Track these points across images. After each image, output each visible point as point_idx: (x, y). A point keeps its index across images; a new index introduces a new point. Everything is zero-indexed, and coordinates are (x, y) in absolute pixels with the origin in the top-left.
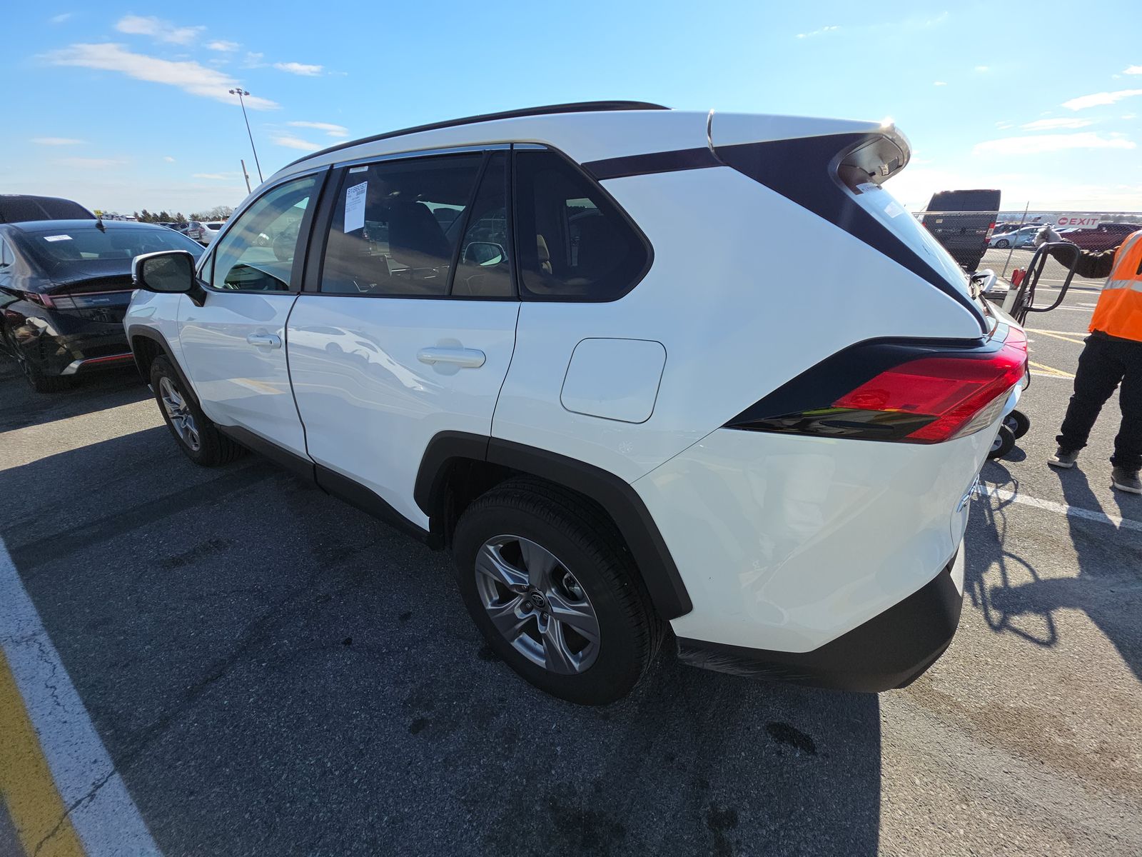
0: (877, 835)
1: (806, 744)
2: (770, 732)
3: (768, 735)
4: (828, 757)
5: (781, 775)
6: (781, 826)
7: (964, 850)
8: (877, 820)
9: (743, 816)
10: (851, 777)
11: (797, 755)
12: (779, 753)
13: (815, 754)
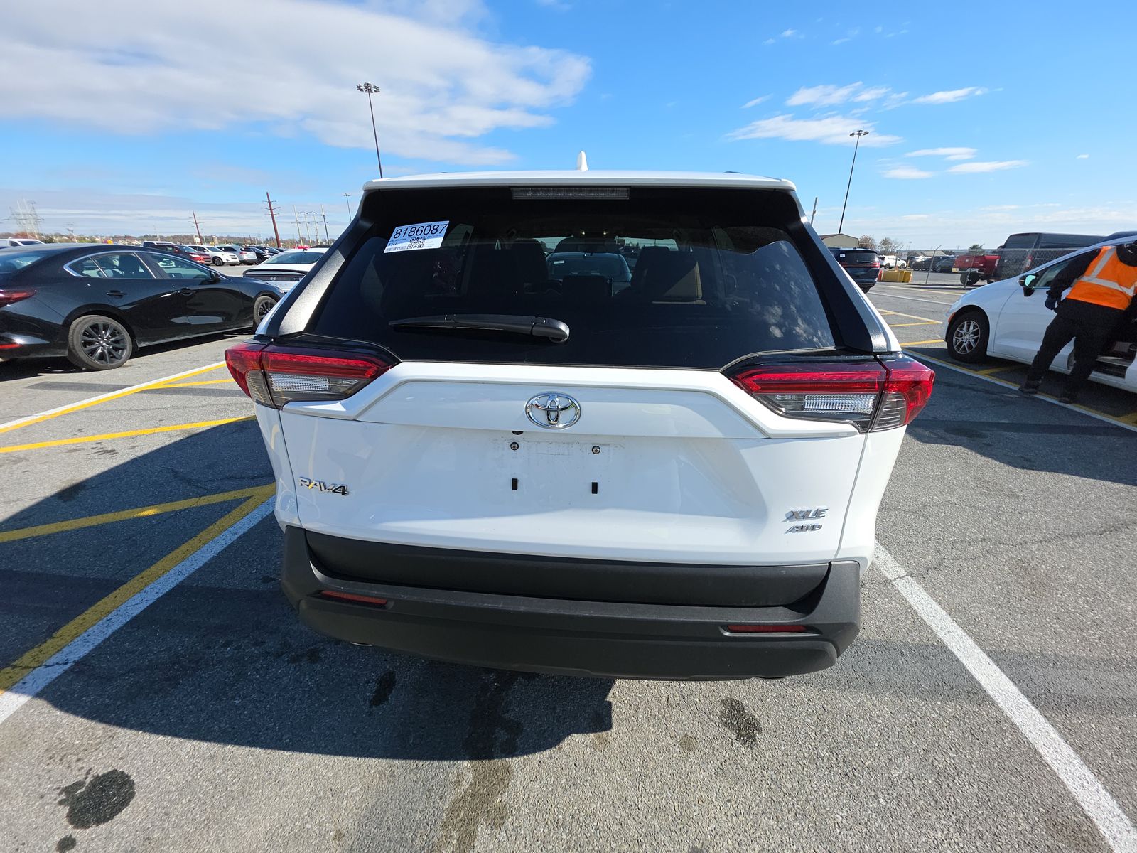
0: (306, 752)
1: (379, 698)
2: (385, 675)
3: (383, 674)
4: (369, 716)
5: (349, 685)
6: (311, 688)
7: (292, 825)
8: (317, 752)
9: (318, 667)
10: (354, 734)
11: (368, 694)
12: (368, 682)
13: (371, 707)
